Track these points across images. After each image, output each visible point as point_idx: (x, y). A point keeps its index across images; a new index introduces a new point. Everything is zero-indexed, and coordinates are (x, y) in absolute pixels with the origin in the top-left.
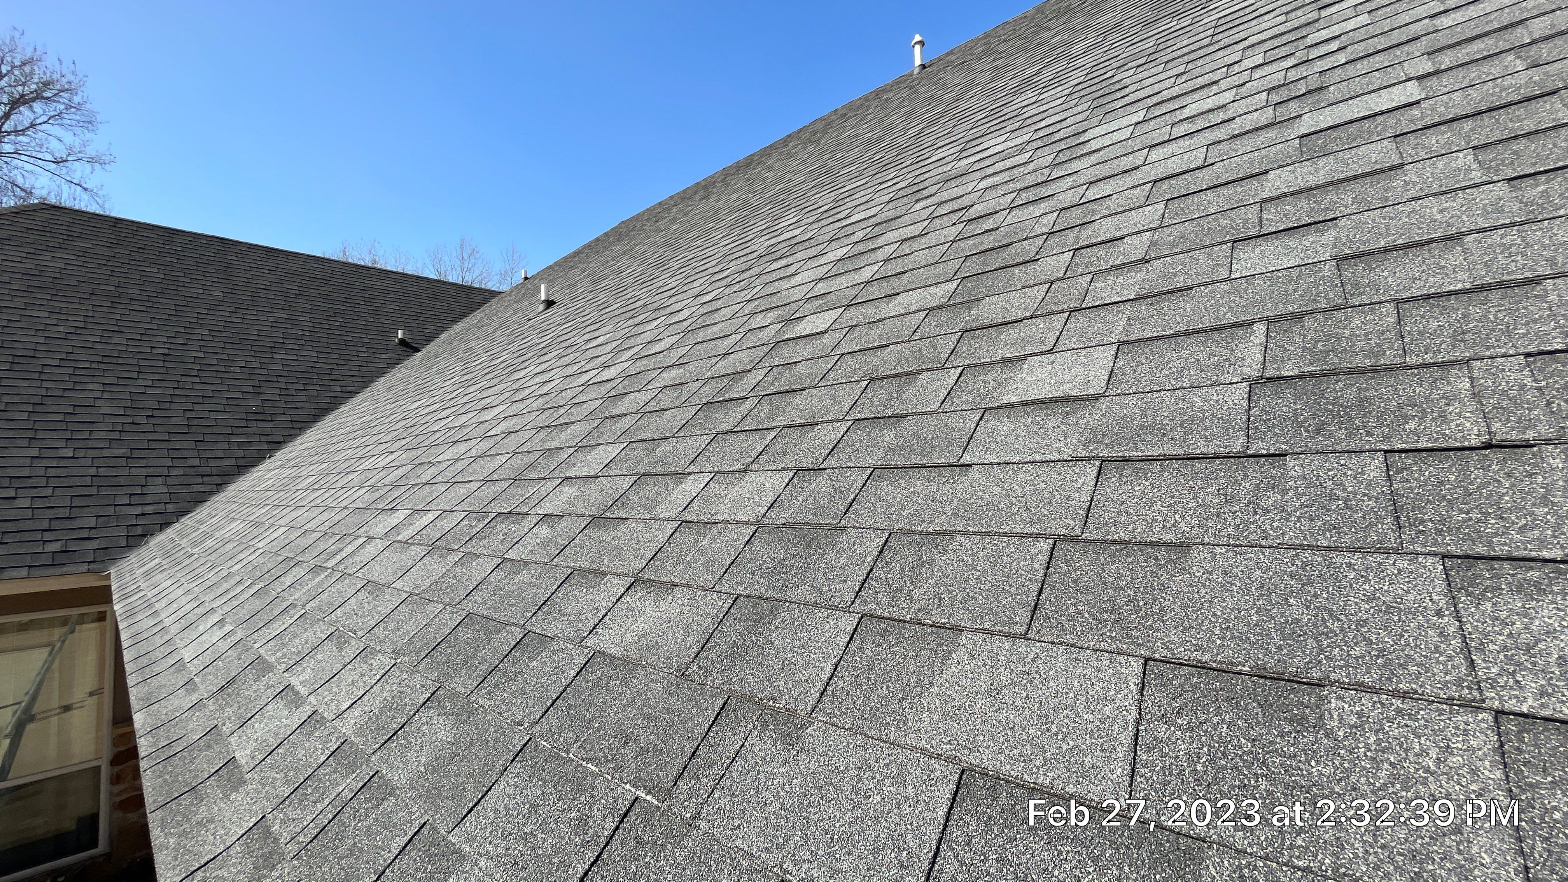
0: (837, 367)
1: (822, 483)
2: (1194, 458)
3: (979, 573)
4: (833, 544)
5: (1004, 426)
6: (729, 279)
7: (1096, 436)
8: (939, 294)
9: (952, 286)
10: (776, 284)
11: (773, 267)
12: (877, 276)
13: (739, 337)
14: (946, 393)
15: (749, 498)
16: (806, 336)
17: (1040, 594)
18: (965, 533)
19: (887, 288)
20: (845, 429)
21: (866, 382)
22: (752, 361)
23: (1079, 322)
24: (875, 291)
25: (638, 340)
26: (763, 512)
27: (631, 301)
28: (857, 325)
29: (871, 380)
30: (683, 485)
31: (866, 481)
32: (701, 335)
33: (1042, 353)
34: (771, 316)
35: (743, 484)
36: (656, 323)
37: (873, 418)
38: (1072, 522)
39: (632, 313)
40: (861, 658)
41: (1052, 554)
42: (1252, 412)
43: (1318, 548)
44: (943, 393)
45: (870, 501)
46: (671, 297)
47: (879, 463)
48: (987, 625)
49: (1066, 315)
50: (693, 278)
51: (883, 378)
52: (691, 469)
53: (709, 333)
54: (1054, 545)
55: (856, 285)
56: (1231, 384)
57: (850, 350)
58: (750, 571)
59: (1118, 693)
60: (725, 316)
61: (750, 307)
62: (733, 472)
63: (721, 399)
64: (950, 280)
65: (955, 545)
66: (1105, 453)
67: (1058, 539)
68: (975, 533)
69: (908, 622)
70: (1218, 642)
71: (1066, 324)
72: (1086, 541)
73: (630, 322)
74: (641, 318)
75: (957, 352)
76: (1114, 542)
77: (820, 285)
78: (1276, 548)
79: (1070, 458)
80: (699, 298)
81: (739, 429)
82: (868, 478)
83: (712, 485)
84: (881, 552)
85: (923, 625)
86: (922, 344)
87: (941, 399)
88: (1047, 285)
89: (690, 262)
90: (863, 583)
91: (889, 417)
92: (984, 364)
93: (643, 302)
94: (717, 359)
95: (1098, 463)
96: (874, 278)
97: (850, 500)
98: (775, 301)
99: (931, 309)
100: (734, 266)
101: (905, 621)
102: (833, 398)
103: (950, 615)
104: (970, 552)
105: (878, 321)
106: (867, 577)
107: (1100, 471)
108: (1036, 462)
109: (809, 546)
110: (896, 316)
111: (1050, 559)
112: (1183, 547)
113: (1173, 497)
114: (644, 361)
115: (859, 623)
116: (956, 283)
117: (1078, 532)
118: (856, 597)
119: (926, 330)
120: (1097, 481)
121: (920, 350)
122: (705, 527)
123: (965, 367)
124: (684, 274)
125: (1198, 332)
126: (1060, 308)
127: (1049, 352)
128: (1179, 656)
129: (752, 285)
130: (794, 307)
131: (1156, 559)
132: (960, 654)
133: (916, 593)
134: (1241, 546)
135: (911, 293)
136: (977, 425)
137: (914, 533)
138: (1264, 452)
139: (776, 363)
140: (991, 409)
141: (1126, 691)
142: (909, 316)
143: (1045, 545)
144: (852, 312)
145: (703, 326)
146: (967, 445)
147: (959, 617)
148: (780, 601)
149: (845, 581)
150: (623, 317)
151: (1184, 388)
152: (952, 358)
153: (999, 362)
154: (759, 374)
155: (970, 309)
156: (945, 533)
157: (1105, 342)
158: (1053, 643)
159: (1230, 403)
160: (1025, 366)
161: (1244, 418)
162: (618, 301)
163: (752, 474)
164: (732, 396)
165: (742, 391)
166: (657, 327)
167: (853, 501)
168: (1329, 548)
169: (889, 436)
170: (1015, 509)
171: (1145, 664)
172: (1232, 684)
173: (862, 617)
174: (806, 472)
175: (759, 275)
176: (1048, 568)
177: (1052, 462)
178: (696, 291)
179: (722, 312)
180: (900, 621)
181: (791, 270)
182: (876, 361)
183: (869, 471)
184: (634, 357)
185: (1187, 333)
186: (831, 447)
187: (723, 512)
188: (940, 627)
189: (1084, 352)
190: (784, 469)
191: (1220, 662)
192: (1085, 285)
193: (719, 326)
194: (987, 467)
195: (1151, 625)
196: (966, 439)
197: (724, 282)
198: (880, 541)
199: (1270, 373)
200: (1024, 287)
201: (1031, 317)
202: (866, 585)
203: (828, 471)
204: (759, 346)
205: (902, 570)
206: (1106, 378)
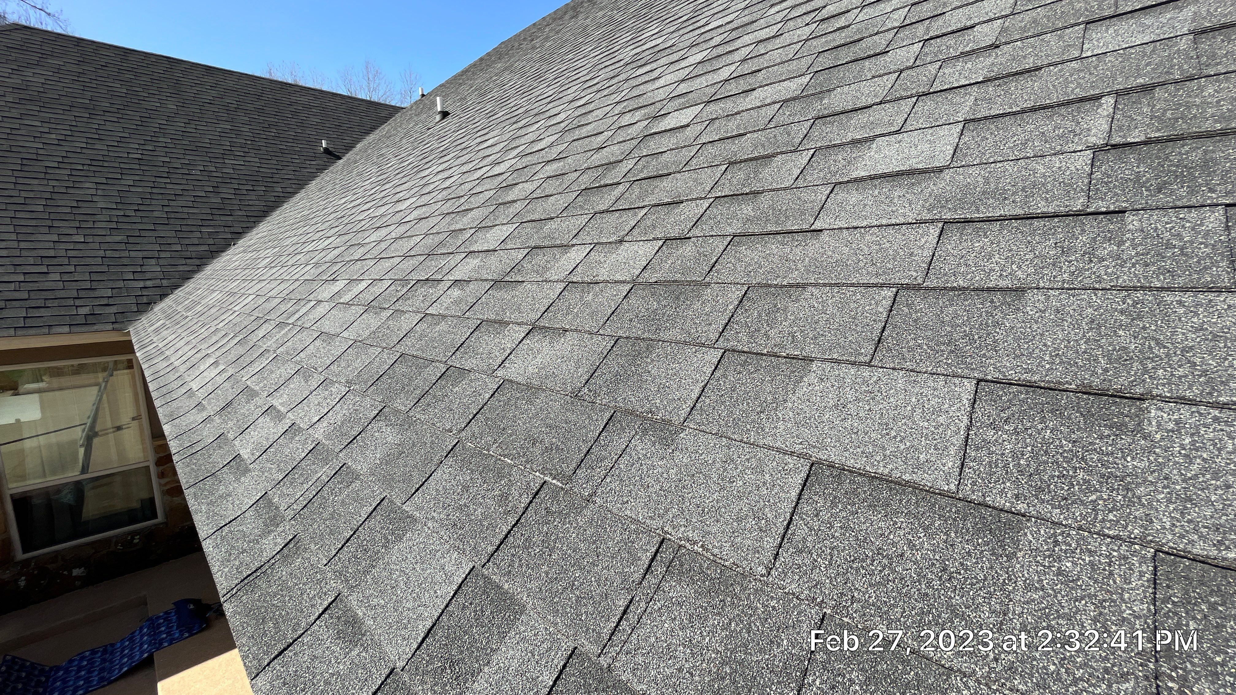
0: (699, 154)
1: (688, 249)
2: (1033, 218)
3: (828, 316)
4: (699, 296)
5: (853, 197)
6: (599, 86)
7: (940, 201)
8: (793, 87)
9: (805, 79)
10: (642, 87)
11: (638, 73)
12: (734, 75)
13: (610, 133)
14: (799, 171)
15: (625, 263)
16: (671, 130)
17: (883, 332)
18: (816, 285)
19: (743, 85)
20: (708, 205)
21: (726, 166)
22: (622, 153)
23: (928, 104)
24: (733, 88)
25: (523, 141)
26: (637, 273)
27: (514, 109)
28: (717, 118)
29: (730, 163)
30: (568, 255)
31: (727, 246)
32: (577, 134)
33: (889, 134)
34: (638, 115)
35: (620, 252)
36: (537, 126)
37: (732, 195)
38: (914, 274)
39: (515, 119)
40: (725, 382)
41: (895, 300)
42: (1093, 176)
43: (1150, 289)
44: (797, 172)
45: (730, 262)
46: (549, 103)
47: (738, 231)
48: (835, 356)
49: (914, 99)
50: (567, 86)
51: (741, 162)
52: (574, 241)
53: (584, 131)
54: (897, 292)
55: (715, 84)
56: (1075, 152)
57: (711, 140)
58: (628, 318)
59: (951, 406)
60: (597, 116)
61: (618, 109)
62: (610, 243)
63: (597, 185)
64: (804, 75)
65: (807, 295)
66: (948, 216)
67: (902, 287)
68: (825, 285)
69: (765, 355)
70: (1048, 366)
71: (913, 107)
72: (927, 289)
73: (514, 126)
74: (523, 122)
75: (810, 137)
76: (953, 289)
77: (682, 85)
78: (1109, 290)
79: (914, 221)
80: (573, 103)
81: (614, 209)
82: (729, 244)
83: (592, 253)
84: (741, 302)
85: (778, 357)
86: (776, 131)
87: (794, 177)
88: (897, 74)
89: (563, 73)
90: (726, 326)
91: (747, 194)
92: (835, 146)
93: (524, 109)
94: (592, 153)
95: (940, 225)
96: (732, 77)
97: (713, 261)
98: (641, 101)
99: (785, 101)
100: (603, 74)
101: (762, 354)
102: (695, 180)
103: (803, 349)
104: (820, 300)
105: (736, 114)
106: (729, 321)
107: (942, 231)
108: (882, 226)
109: (678, 298)
110: (752, 109)
111: (893, 304)
112: (1019, 291)
113: (1011, 250)
114: (529, 158)
115: (722, 356)
116: (808, 77)
117: (920, 281)
118: (719, 337)
119: (780, 119)
120: (939, 240)
121: (775, 136)
122: (588, 286)
123: (817, 149)
124: (559, 84)
125: (1044, 108)
126: (909, 93)
127: (897, 132)
128: (1009, 377)
129: (621, 89)
130: (659, 106)
131: (992, 301)
132: (812, 378)
133: (772, 333)
134: (1075, 289)
135: (766, 88)
136: (828, 197)
137: (770, 286)
138: (1104, 210)
139: (644, 154)
140: (840, 183)
141: (958, 405)
142: (764, 109)
143: (889, 293)
144: (712, 107)
145: (579, 126)
146: (819, 214)
147: (811, 350)
148: (655, 340)
149: (710, 324)
150: (508, 122)
151: (1028, 158)
152: (805, 141)
153: (848, 143)
154: (630, 164)
155: (822, 99)
156: (798, 286)
157: (952, 121)
158: (894, 369)
159: (1073, 168)
160: (874, 146)
161: (1086, 181)
162: (503, 109)
163: (627, 244)
164: (607, 182)
165: (615, 177)
166: (538, 129)
167: (716, 263)
168: (1162, 289)
169: (747, 210)
170: (861, 264)
171: (978, 384)
172: (1057, 399)
173: (725, 352)
174: (674, 241)
175: (627, 80)
176: (891, 311)
177: (897, 225)
178: (570, 98)
179: (594, 114)
180: (757, 354)
181: (655, 74)
182: (734, 148)
183: (729, 239)
184: (520, 154)
185: (1033, 110)
186: (695, 220)
187: (603, 274)
188: (793, 358)
189: (930, 131)
190: (654, 239)
191: (1048, 382)
192: (934, 72)
193: (592, 125)
194: (836, 231)
195: (984, 354)
196: (817, 208)
197: (595, 88)
198: (741, 294)
199: (1117, 139)
200: (874, 77)
201: (881, 103)
202: (728, 327)
203: (693, 239)
204: (628, 140)
205: (760, 315)
206: (952, 152)
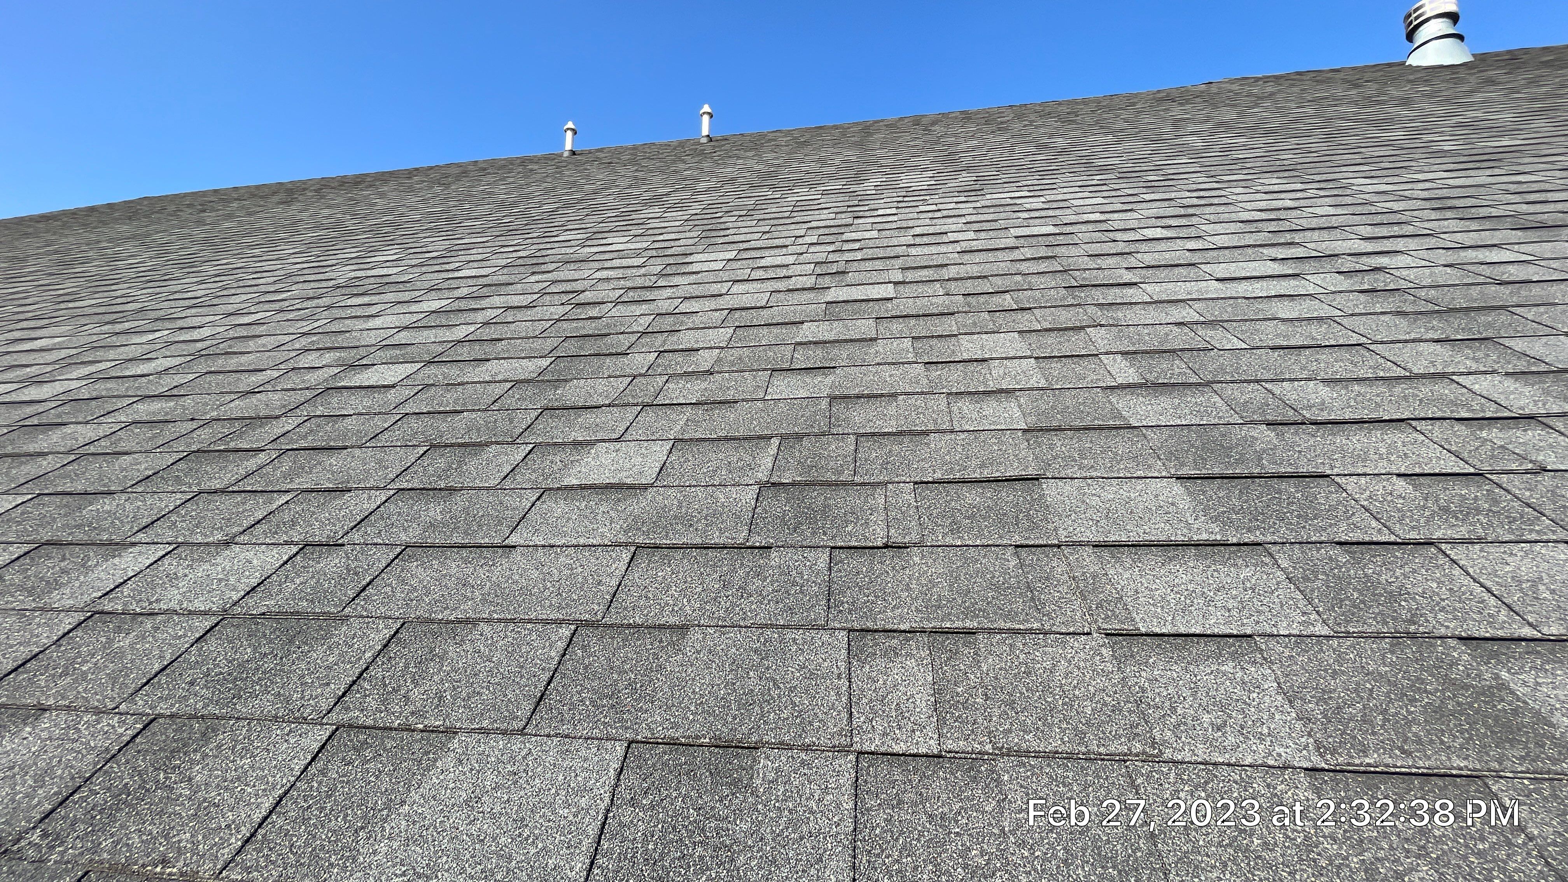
0: (396, 427)
1: (334, 562)
2: (708, 548)
3: (492, 665)
4: (328, 635)
5: (557, 508)
6: (287, 303)
7: (635, 524)
8: (529, 368)
9: (545, 362)
10: (347, 322)
11: (349, 302)
12: (470, 338)
13: (276, 374)
14: (510, 468)
15: (220, 580)
16: (369, 387)
17: (549, 684)
18: (488, 621)
19: (478, 351)
20: (384, 499)
21: (425, 449)
22: (284, 406)
23: (649, 416)
24: (464, 352)
25: (112, 354)
26: (235, 596)
27: (119, 301)
28: (433, 385)
29: (432, 446)
30: (116, 560)
31: (393, 560)
32: (220, 363)
33: (610, 440)
34: (329, 357)
35: (219, 560)
36: (151, 337)
37: (421, 489)
38: (596, 607)
39: (115, 316)
40: (320, 783)
41: (571, 640)
42: (757, 510)
43: (777, 626)
44: (507, 469)
45: (390, 585)
46: (189, 307)
47: (414, 540)
48: (485, 724)
49: (639, 408)
50: (233, 291)
51: (446, 446)
52: (141, 536)
53: (233, 363)
54: (576, 630)
55: (444, 342)
56: (747, 485)
57: (417, 411)
58: (189, 679)
59: (597, 781)
60: (264, 345)
61: (304, 342)
62: (207, 544)
63: (222, 448)
64: (545, 357)
65: (476, 634)
66: (640, 540)
67: (581, 624)
68: (500, 620)
69: (396, 729)
70: (691, 717)
71: (637, 416)
72: (606, 626)
73: (106, 328)
74: (127, 325)
75: (533, 429)
76: (629, 626)
77: (403, 334)
78: (750, 627)
79: (610, 543)
80: (232, 318)
81: (236, 488)
82: (396, 558)
83: (166, 561)
84: (385, 646)
85: (413, 731)
86: (498, 416)
87: (503, 475)
88: (630, 379)
89: (235, 272)
90: (351, 686)
91: (440, 489)
92: (555, 444)
93: (140, 305)
94: (233, 396)
95: (633, 549)
96: (467, 339)
97: (364, 583)
98: (340, 340)
99: (518, 382)
100: (297, 290)
101: (391, 729)
102: (379, 462)
103: (447, 716)
104: (489, 642)
105: (459, 384)
106: (358, 678)
107: (633, 557)
108: (578, 546)
109: (291, 642)
110: (480, 382)
111: (568, 646)
112: (683, 629)
113: (685, 582)
114: (110, 385)
115: (330, 737)
116: (549, 360)
117: (600, 618)
118: (335, 705)
119: (507, 401)
120: (629, 566)
121: (496, 421)
122: (133, 619)
123: (536, 445)
124: (221, 284)
125: (734, 439)
126: (635, 402)
127: (617, 440)
128: (657, 735)
129: (316, 317)
130: (363, 352)
131: (661, 641)
132: (449, 760)
133: (415, 694)
134: (726, 626)
135: (502, 361)
136: (533, 505)
137: (432, 621)
138: (758, 544)
139: (318, 413)
140: (550, 489)
141: (604, 778)
142: (493, 385)
143: (565, 632)
144: (433, 370)
145: (227, 353)
146: (517, 525)
147: (458, 717)
148: (223, 718)
149: (328, 684)
150: (96, 318)
151: (715, 486)
152: (526, 434)
153: (570, 444)
154: (289, 424)
155: (556, 388)
156: (467, 621)
157: (664, 438)
158: (548, 736)
159: (744, 501)
160: (593, 451)
161: (750, 515)
162: (97, 296)
163: (237, 549)
164: (241, 446)
165: (257, 441)
166: (150, 342)
167: (368, 585)
168: (783, 627)
169: (435, 511)
170: (547, 593)
171: (629, 747)
172: (695, 757)
173: (337, 729)
174: (318, 548)
175: (329, 307)
176: (564, 655)
177: (594, 546)
178: (231, 309)
179: (260, 341)
180: (385, 729)
181: (373, 310)
182: (444, 427)
183: (399, 550)
184: (95, 376)
185: (727, 439)
186: (359, 519)
187: (172, 598)
188: (432, 731)
189: (646, 444)
190: (286, 543)
191: (689, 737)
192: (660, 384)
193: (251, 357)
194: (531, 549)
195: (641, 707)
196: (517, 518)
197: (277, 306)
198: (387, 633)
199: (775, 479)
200: (610, 377)
201: (609, 405)
202: (355, 687)
203: (345, 548)
204: (301, 389)
205: (407, 666)
206: (658, 470)
